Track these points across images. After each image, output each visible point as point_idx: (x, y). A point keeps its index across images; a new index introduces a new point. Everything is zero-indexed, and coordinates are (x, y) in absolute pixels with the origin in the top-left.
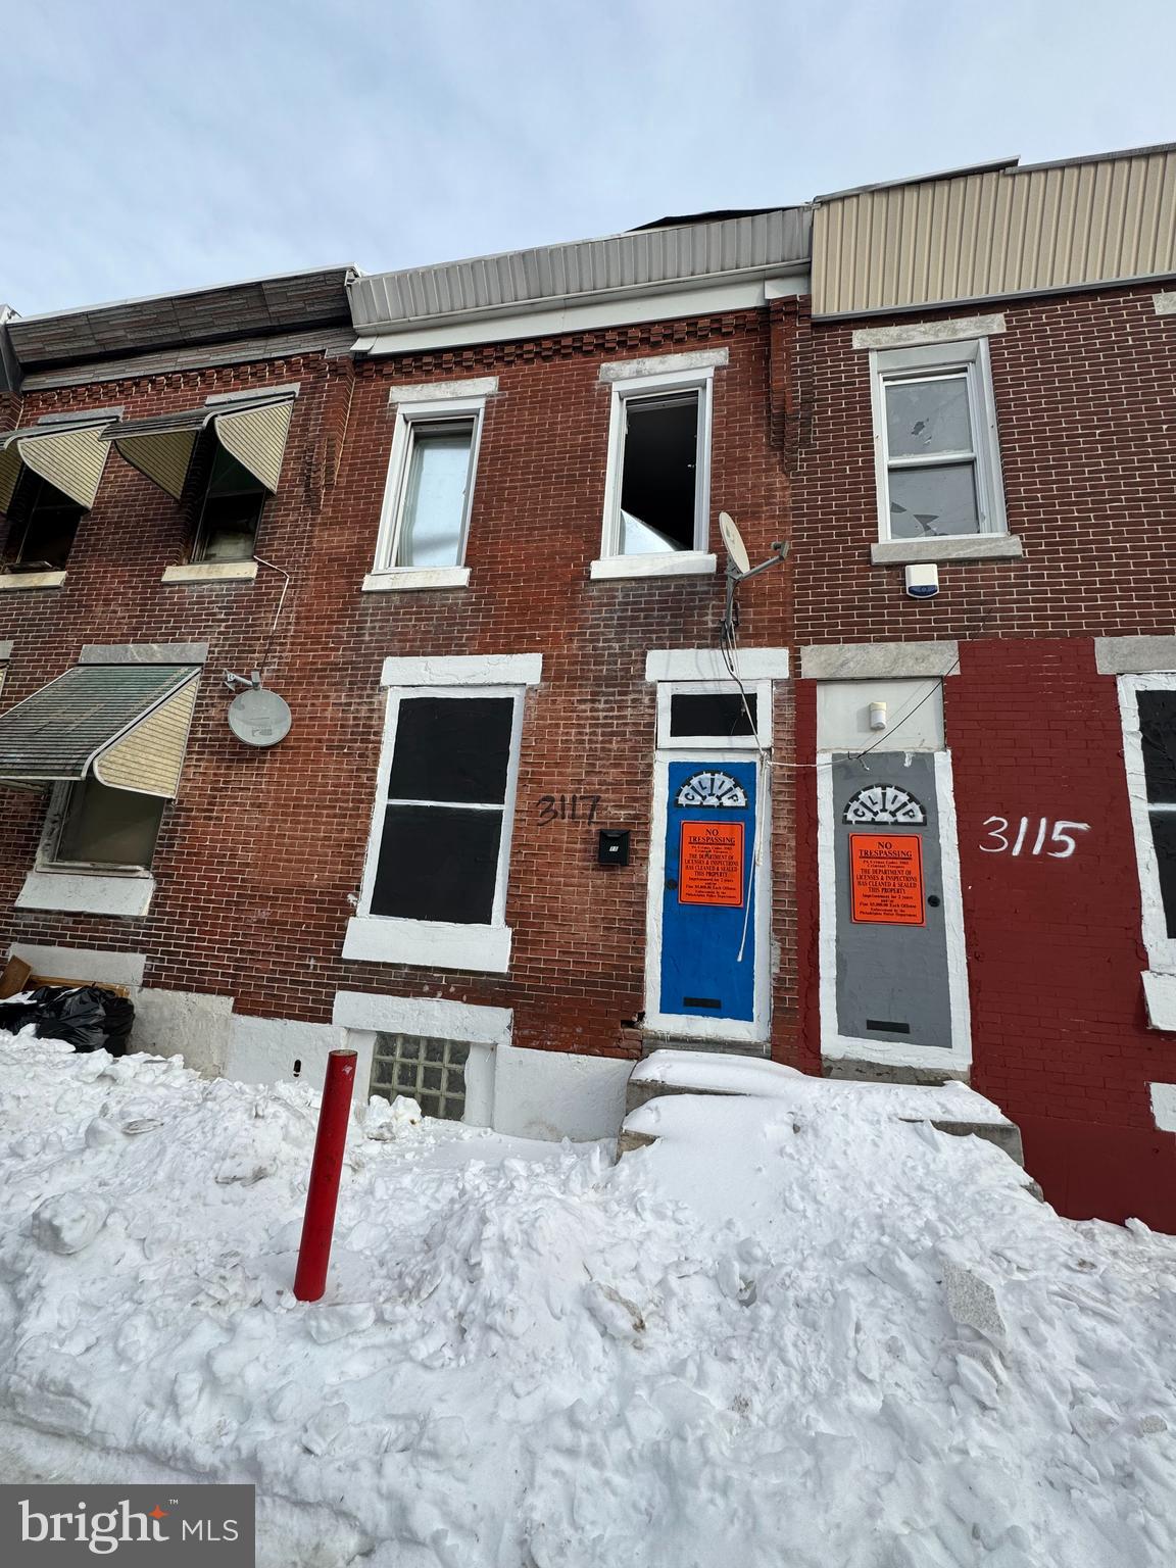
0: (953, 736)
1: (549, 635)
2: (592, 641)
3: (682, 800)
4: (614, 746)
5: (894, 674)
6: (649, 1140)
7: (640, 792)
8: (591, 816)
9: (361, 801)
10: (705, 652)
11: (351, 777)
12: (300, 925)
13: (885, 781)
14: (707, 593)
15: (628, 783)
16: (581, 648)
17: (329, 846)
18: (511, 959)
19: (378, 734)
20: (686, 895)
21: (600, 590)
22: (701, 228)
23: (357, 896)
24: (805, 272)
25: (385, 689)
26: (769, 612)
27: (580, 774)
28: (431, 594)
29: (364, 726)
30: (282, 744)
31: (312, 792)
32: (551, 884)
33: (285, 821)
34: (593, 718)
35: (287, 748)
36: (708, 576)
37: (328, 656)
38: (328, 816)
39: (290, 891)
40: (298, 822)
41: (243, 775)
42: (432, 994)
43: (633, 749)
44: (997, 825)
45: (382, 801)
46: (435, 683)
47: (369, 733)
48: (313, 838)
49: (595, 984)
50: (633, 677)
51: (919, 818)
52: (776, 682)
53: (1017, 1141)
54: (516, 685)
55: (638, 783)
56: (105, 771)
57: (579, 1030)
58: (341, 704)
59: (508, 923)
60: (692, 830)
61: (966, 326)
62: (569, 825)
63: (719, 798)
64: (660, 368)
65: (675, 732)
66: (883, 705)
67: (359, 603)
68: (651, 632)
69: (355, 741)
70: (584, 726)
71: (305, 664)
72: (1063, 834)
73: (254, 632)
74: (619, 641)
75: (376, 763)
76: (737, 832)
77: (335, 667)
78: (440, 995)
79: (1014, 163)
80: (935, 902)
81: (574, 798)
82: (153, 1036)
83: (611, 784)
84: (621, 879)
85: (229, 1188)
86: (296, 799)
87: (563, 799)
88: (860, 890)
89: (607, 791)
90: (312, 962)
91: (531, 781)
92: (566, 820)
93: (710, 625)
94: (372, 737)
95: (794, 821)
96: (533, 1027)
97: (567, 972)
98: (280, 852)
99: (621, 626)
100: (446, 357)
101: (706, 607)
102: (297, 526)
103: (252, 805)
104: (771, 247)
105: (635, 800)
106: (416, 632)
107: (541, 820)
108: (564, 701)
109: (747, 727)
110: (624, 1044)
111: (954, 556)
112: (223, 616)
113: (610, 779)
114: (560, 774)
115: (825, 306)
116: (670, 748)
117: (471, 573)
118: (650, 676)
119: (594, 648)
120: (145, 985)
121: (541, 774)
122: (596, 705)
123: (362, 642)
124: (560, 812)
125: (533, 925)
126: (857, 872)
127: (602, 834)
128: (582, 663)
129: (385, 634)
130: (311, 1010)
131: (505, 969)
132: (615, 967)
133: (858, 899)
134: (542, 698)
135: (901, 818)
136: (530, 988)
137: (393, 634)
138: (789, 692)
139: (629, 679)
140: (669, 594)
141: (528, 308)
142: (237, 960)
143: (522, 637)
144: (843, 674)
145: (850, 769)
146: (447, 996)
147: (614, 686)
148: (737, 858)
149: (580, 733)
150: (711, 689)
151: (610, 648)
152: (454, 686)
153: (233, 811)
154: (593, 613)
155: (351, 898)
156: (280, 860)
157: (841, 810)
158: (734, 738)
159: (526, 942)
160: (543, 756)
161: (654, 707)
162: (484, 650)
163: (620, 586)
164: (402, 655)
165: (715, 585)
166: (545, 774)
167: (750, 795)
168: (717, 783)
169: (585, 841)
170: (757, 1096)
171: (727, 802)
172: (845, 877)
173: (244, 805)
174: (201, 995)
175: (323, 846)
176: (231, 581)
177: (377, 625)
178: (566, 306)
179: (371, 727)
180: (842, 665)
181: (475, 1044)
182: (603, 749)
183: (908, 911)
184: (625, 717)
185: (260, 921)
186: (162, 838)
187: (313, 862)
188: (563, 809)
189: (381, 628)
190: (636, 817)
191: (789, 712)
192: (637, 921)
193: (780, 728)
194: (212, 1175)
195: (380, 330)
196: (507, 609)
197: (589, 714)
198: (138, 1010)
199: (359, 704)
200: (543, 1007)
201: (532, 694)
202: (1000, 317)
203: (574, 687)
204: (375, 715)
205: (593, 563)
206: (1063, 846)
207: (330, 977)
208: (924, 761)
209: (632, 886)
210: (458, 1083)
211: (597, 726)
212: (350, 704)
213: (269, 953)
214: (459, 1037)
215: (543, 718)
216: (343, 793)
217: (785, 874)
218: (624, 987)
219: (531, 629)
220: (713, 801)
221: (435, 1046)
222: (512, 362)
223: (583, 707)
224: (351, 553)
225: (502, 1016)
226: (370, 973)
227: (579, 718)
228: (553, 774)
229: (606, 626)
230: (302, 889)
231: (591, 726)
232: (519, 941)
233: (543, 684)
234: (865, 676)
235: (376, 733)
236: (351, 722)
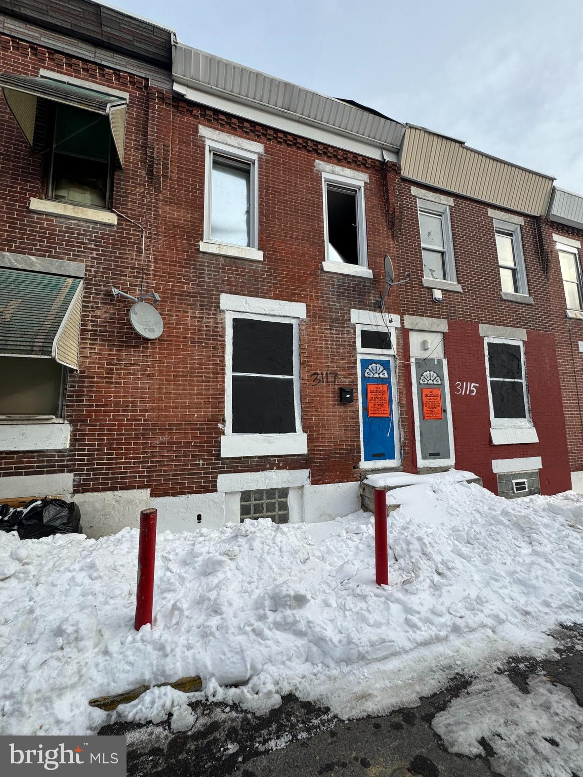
0: (446, 354)
1: (307, 295)
2: (327, 301)
3: (366, 375)
4: (341, 351)
5: (431, 330)
7: (354, 371)
8: (335, 382)
9: (218, 373)
10: (371, 313)
11: (209, 360)
12: (190, 443)
13: (431, 369)
14: (370, 287)
15: (348, 367)
16: (323, 304)
17: (201, 398)
18: (308, 447)
19: (223, 336)
20: (369, 414)
21: (328, 277)
23: (223, 424)
24: (398, 152)
25: (223, 311)
26: (392, 299)
27: (328, 363)
28: (242, 261)
29: (213, 331)
30: (160, 338)
31: (185, 367)
32: (321, 412)
33: (170, 385)
34: (331, 337)
35: (163, 340)
36: (370, 279)
38: (198, 381)
39: (181, 425)
40: (179, 385)
41: (131, 356)
42: (271, 468)
43: (349, 353)
44: (459, 384)
45: (229, 374)
46: (252, 312)
47: (217, 336)
48: (190, 394)
49: (343, 453)
50: (346, 320)
51: (440, 382)
52: (397, 329)
53: (481, 482)
54: (294, 318)
55: (352, 367)
56: (59, 352)
57: (338, 473)
58: (196, 317)
59: (305, 431)
60: (372, 387)
61: (443, 199)
62: (326, 386)
63: (379, 374)
64: (342, 173)
65: (363, 347)
66: (429, 341)
67: (198, 258)
68: (351, 300)
69: (209, 340)
70: (328, 341)
71: (166, 289)
72: (473, 386)
73: (122, 262)
74: (339, 302)
75: (224, 352)
76: (385, 388)
77: (188, 294)
78: (275, 468)
79: (464, 143)
80: (445, 411)
81: (327, 373)
82: (89, 522)
83: (341, 368)
84: (349, 409)
86: (174, 371)
87: (322, 374)
88: (426, 408)
89: (340, 371)
90: (201, 462)
91: (307, 365)
92: (324, 384)
93: (373, 301)
94: (219, 338)
95: (405, 383)
96: (319, 475)
97: (331, 450)
98: (169, 402)
99: (339, 296)
101: (370, 293)
102: (145, 197)
103: (143, 375)
104: (389, 138)
105: (351, 375)
106: (237, 282)
107: (314, 384)
108: (318, 328)
109: (388, 346)
110: (355, 476)
111: (445, 288)
112: (93, 246)
113: (341, 365)
114: (320, 362)
115: (406, 172)
116: (362, 353)
117: (264, 254)
118: (353, 320)
119: (329, 304)
120: (76, 492)
121: (311, 362)
122: (332, 332)
123: (204, 282)
124: (321, 380)
125: (315, 431)
126: (424, 402)
127: (341, 389)
128: (324, 311)
129: (219, 280)
130: (204, 487)
131: (306, 452)
132: (350, 445)
133: (425, 411)
134: (308, 326)
135: (435, 383)
136: (317, 459)
137: (223, 280)
138: (401, 333)
139: (344, 321)
140: (356, 284)
141: (280, 113)
142: (149, 467)
143: (295, 294)
144: (417, 328)
145: (419, 363)
146: (279, 468)
147: (339, 323)
148: (387, 398)
149: (327, 344)
150: (374, 329)
151: (335, 305)
152: (262, 314)
153: (129, 379)
154: (326, 287)
155: (220, 426)
156: (170, 407)
157: (418, 379)
158: (384, 350)
159: (313, 439)
160: (311, 354)
161: (355, 335)
162: (276, 297)
163: (336, 276)
164: (231, 293)
165: (372, 284)
166: (313, 362)
167: (389, 373)
168: (378, 368)
169: (333, 393)
171: (382, 376)
172: (421, 404)
173: (137, 374)
174: (125, 491)
175: (198, 398)
176: (96, 223)
177: (212, 273)
178: (299, 121)
179: (218, 332)
180: (417, 324)
181: (291, 488)
182: (337, 352)
183: (438, 415)
184: (344, 338)
185: (161, 443)
186: (69, 396)
188: (323, 379)
189: (215, 275)
190: (352, 382)
191: (401, 341)
192: (357, 426)
193: (399, 347)
195: (189, 84)
196: (285, 278)
197: (329, 335)
198: (82, 510)
199: (208, 318)
200: (323, 466)
201: (304, 323)
202: (451, 199)
203: (322, 322)
204: (219, 326)
205: (323, 262)
206: (473, 391)
207: (212, 468)
208: (440, 361)
209: (353, 411)
210: (284, 506)
211: (333, 341)
212: (202, 318)
213: (172, 461)
214: (285, 486)
215: (310, 335)
216: (206, 368)
217: (403, 404)
218: (354, 453)
219: (299, 290)
220: (376, 375)
221: (271, 493)
222: (271, 139)
223: (326, 332)
224: (188, 225)
225: (306, 473)
226: (237, 462)
227: (325, 337)
228: (316, 362)
229: (332, 295)
230: (188, 423)
231: (331, 341)
232: (310, 439)
233: (308, 319)
234: (423, 329)
235: (221, 336)
236: (205, 328)
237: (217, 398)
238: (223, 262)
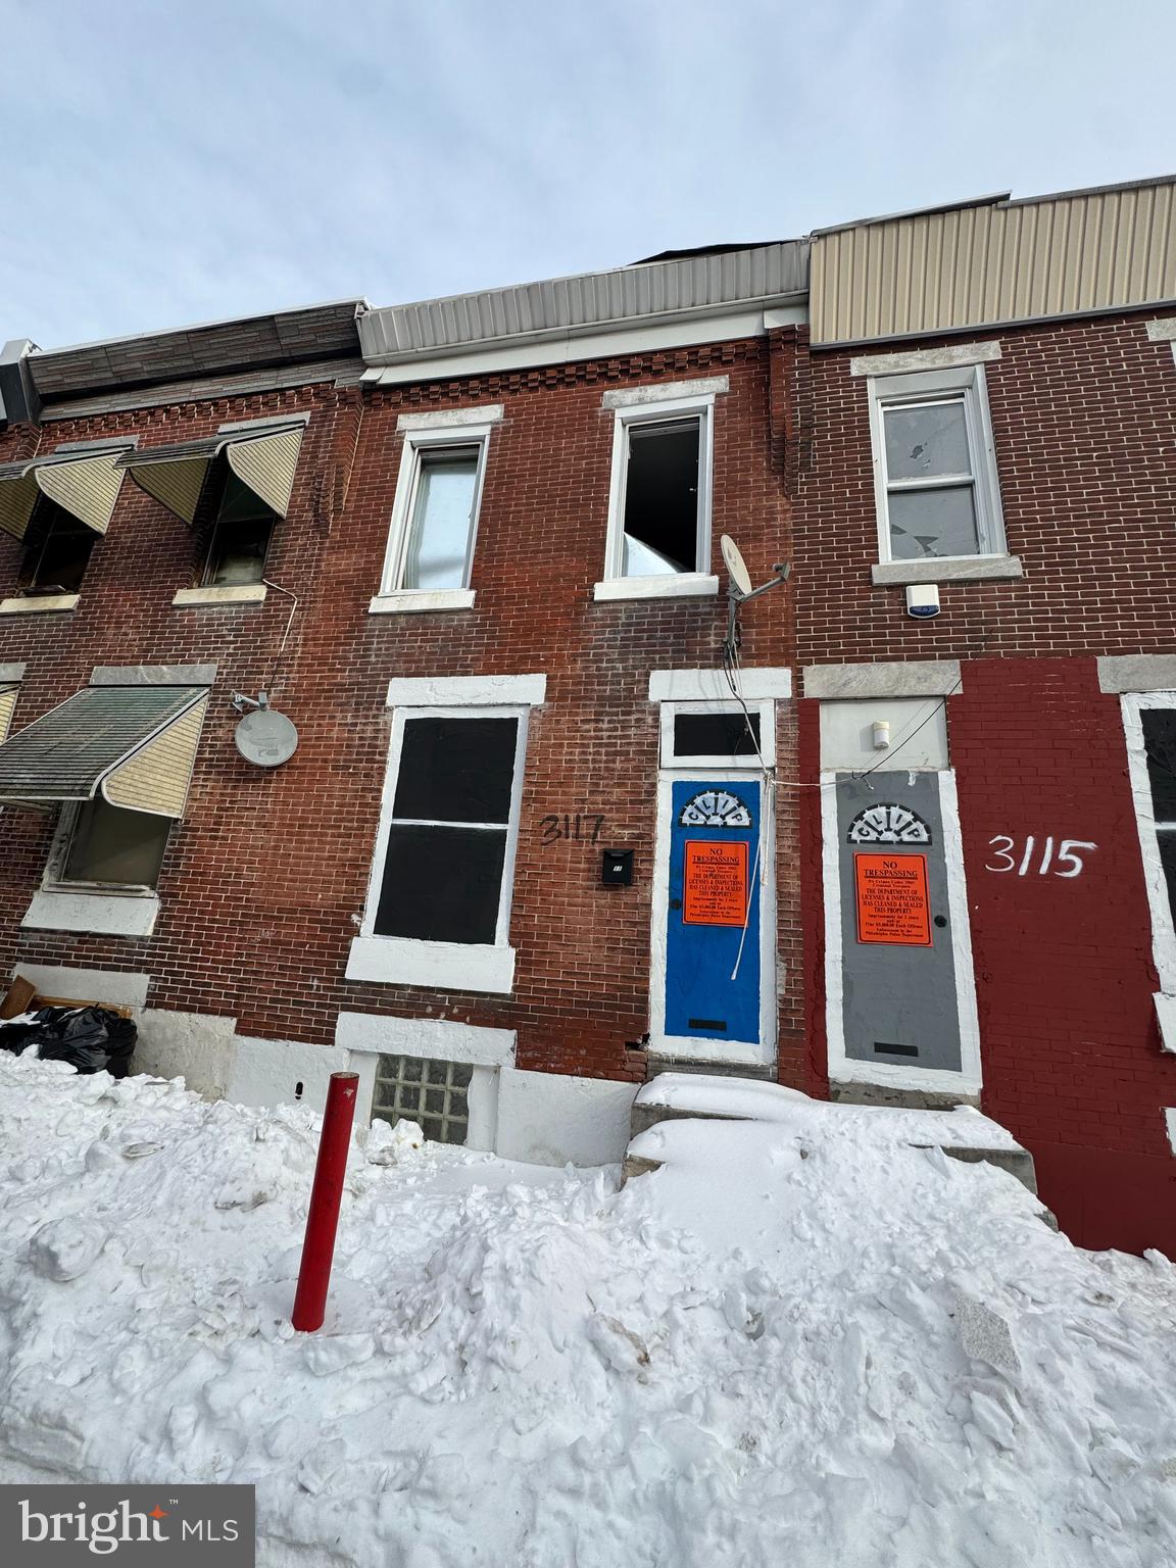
0: (957, 755)
1: (552, 656)
2: (596, 662)
3: (686, 819)
4: (618, 765)
5: (896, 693)
6: (654, 1166)
7: (644, 811)
8: (595, 835)
9: (366, 821)
10: (707, 672)
11: (356, 798)
12: (305, 944)
13: (887, 801)
14: (710, 614)
15: (632, 802)
16: (585, 668)
17: (333, 866)
18: (515, 980)
19: (383, 754)
20: (690, 915)
21: (604, 612)
22: (701, 261)
23: (361, 915)
24: (803, 302)
25: (390, 709)
26: (771, 633)
27: (584, 794)
28: (436, 616)
29: (370, 746)
30: (288, 764)
31: (317, 812)
32: (555, 903)
33: (290, 841)
34: (597, 738)
35: (293, 767)
36: (711, 597)
37: (335, 677)
38: (333, 835)
39: (294, 911)
40: (304, 842)
41: (250, 795)
42: (435, 1016)
43: (637, 769)
44: (1003, 844)
45: (386, 821)
46: (440, 703)
47: (374, 753)
48: (318, 858)
49: (599, 1005)
50: (636, 697)
51: (924, 837)
52: (779, 702)
53: (1029, 1168)
54: (520, 705)
55: (642, 802)
56: (113, 791)
57: (583, 1052)
58: (346, 725)
59: (512, 944)
60: (695, 849)
61: (962, 353)
62: (573, 844)
63: (723, 817)
64: (661, 396)
65: (678, 752)
66: (886, 725)
67: (365, 625)
68: (654, 652)
69: (361, 761)
70: (587, 746)
71: (312, 685)
72: (1070, 854)
73: (262, 654)
74: (622, 661)
75: (381, 783)
76: (742, 849)
77: (341, 688)
78: (443, 1016)
79: (1006, 197)
80: (942, 922)
81: (578, 817)
82: (156, 1057)
83: (615, 803)
84: (626, 899)
85: (228, 1213)
86: (301, 818)
87: (567, 819)
88: (865, 911)
89: (611, 810)
90: (315, 983)
91: (535, 800)
92: (570, 840)
93: (713, 645)
94: (377, 757)
95: (800, 840)
96: (536, 1049)
97: (570, 993)
98: (285, 871)
99: (625, 646)
100: (452, 386)
101: (709, 628)
102: (305, 550)
103: (258, 825)
104: (769, 278)
105: (639, 819)
106: (421, 653)
107: (545, 840)
108: (568, 721)
109: (751, 747)
110: (628, 1066)
111: (954, 576)
112: (231, 638)
113: (614, 798)
114: (564, 793)
115: (823, 334)
116: (673, 768)
117: (477, 595)
118: (654, 696)
119: (598, 669)
120: (148, 1005)
121: (544, 793)
122: (600, 725)
123: (369, 663)
124: (564, 831)
125: (536, 945)
126: (863, 892)
127: (606, 854)
128: (586, 684)
129: (392, 655)
130: (314, 1031)
131: (507, 988)
132: (618, 988)
133: (864, 918)
134: (546, 718)
135: (906, 837)
136: (534, 1009)
137: (399, 655)
138: (792, 712)
139: (633, 698)
140: (671, 615)
141: (533, 339)
142: (240, 981)
143: (527, 657)
144: (846, 693)
145: (853, 787)
146: (450, 1017)
147: (618, 706)
148: (741, 878)
149: (584, 753)
150: (714, 709)
151: (613, 668)
152: (459, 706)
153: (239, 831)
154: (596, 634)
155: (355, 918)
156: (285, 880)
157: (845, 830)
158: (737, 757)
159: (530, 963)
160: (547, 776)
161: (657, 727)
162: (489, 671)
163: (623, 607)
164: (408, 675)
165: (716, 606)
166: (550, 794)
167: (754, 815)
168: (721, 802)
169: (589, 861)
170: (763, 1120)
171: (731, 821)
172: (850, 897)
173: (250, 824)
174: (204, 1016)
175: (328, 866)
176: (240, 604)
177: (383, 646)
178: (570, 337)
179: (376, 747)
180: (845, 685)
181: (479, 1067)
182: (607, 769)
183: (914, 931)
184: (628, 737)
185: (263, 941)
186: (168, 858)
187: (317, 882)
188: (567, 829)
189: (387, 649)
190: (640, 836)
191: (793, 732)
192: (642, 941)
193: (783, 747)
194: (211, 1200)
195: (388, 360)
196: (512, 630)
197: (592, 733)
198: (141, 1031)
199: (365, 724)
200: (547, 1028)
201: (536, 714)
202: (995, 345)
203: (578, 707)
204: (381, 736)
205: (597, 585)
206: (1070, 866)
207: (333, 998)
208: (928, 780)
209: (636, 906)
210: (460, 1106)
211: (600, 745)
212: (355, 725)
213: (273, 974)
214: (462, 1058)
215: (547, 738)
216: (348, 813)
217: (790, 895)
218: (629, 1008)
219: (535, 649)
220: (717, 820)
221: (437, 1069)
222: (517, 390)
223: (587, 727)
224: (358, 575)
225: (506, 1038)
226: (374, 993)
227: (583, 737)
228: (556, 794)
229: (609, 647)
230: (307, 909)
231: (595, 745)
232: (523, 961)
233: (547, 704)
234: (868, 695)
235: (381, 754)
236: (357, 742)
237: (358, 867)
238: (404, 625)
